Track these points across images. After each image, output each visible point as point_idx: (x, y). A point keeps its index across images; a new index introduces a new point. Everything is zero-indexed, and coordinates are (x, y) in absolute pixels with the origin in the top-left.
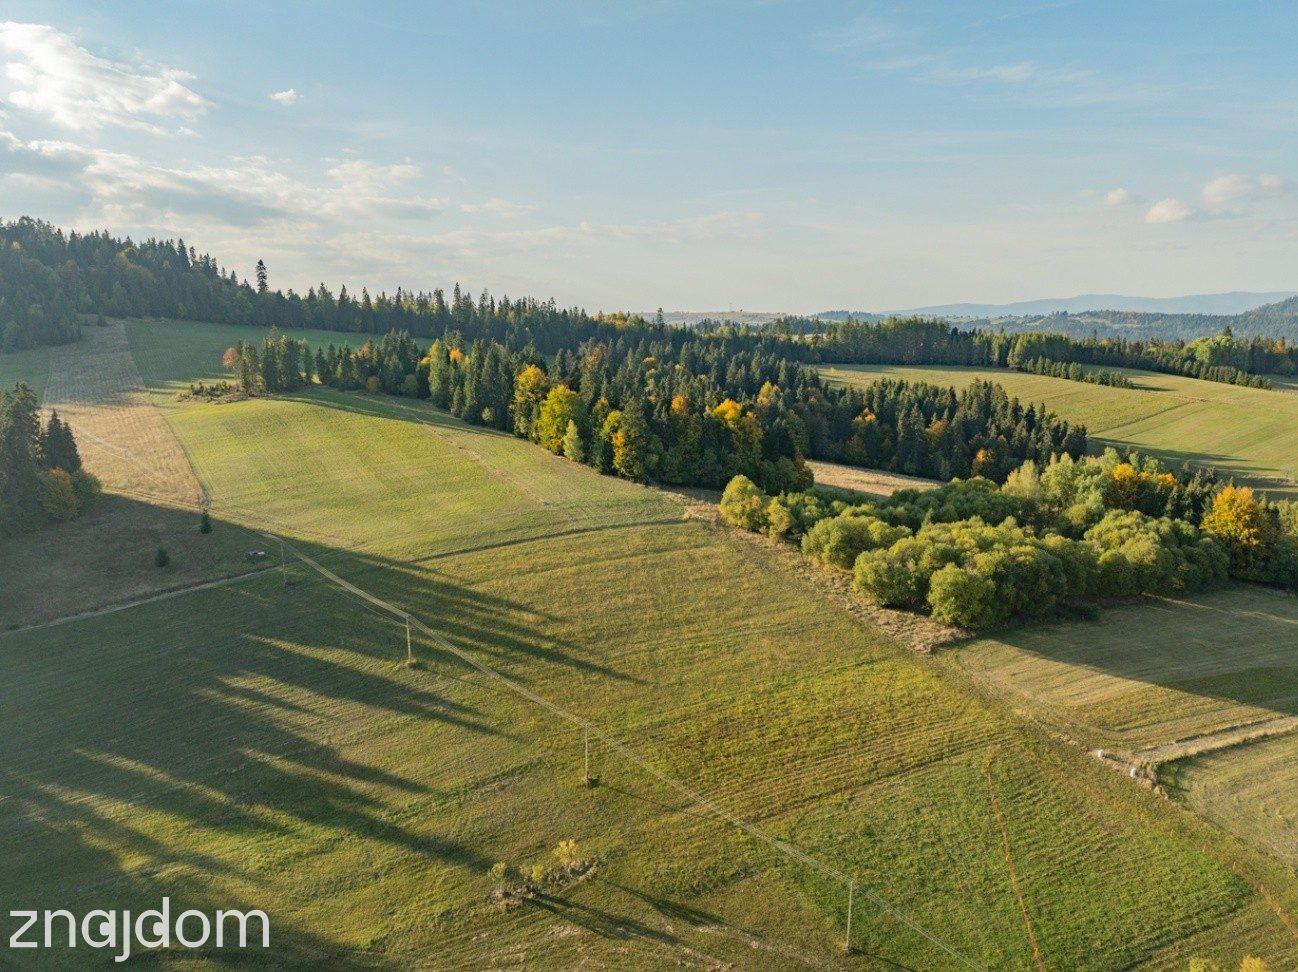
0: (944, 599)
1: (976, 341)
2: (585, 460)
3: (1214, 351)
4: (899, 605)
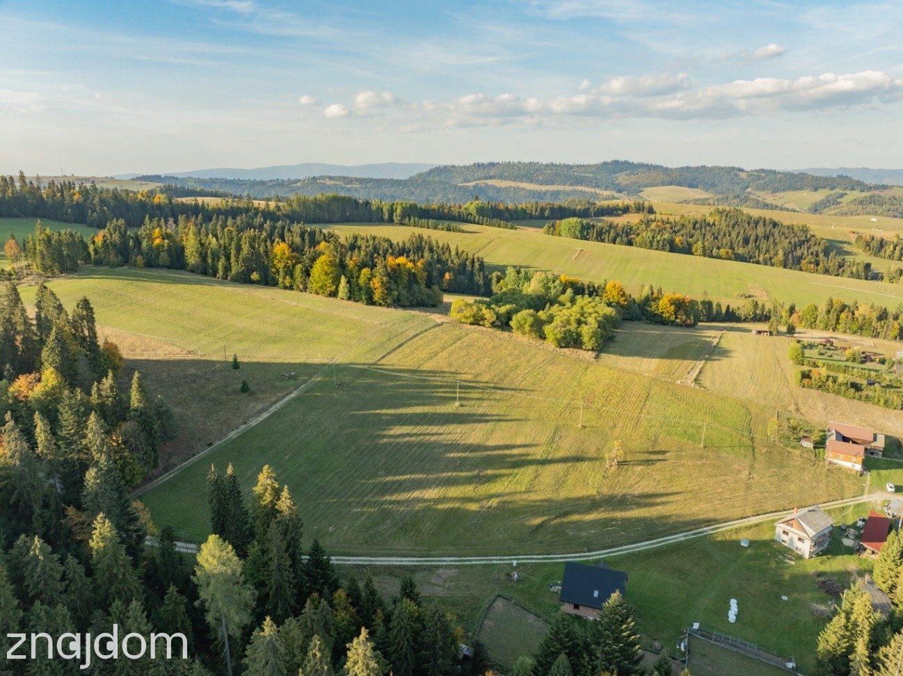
0: (591, 338)
1: (372, 207)
3: (477, 209)
4: (567, 346)
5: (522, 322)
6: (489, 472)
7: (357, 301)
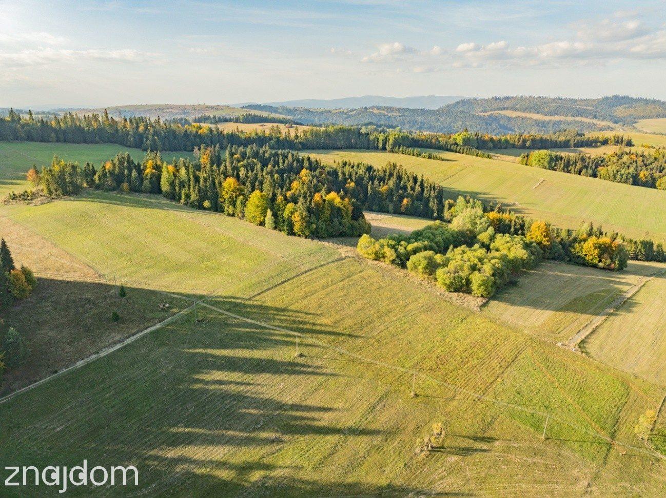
1: (371, 137)
2: (275, 228)
4: (457, 290)
5: (417, 264)
7: (280, 231)
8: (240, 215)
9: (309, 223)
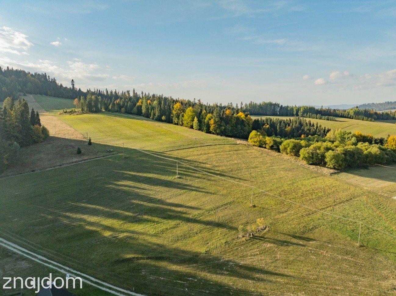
1: (289, 109)
2: (199, 130)
3: (355, 112)
4: (314, 164)
5: (287, 147)
6: (146, 217)
7: (202, 131)
8: (181, 123)
9: (220, 126)
